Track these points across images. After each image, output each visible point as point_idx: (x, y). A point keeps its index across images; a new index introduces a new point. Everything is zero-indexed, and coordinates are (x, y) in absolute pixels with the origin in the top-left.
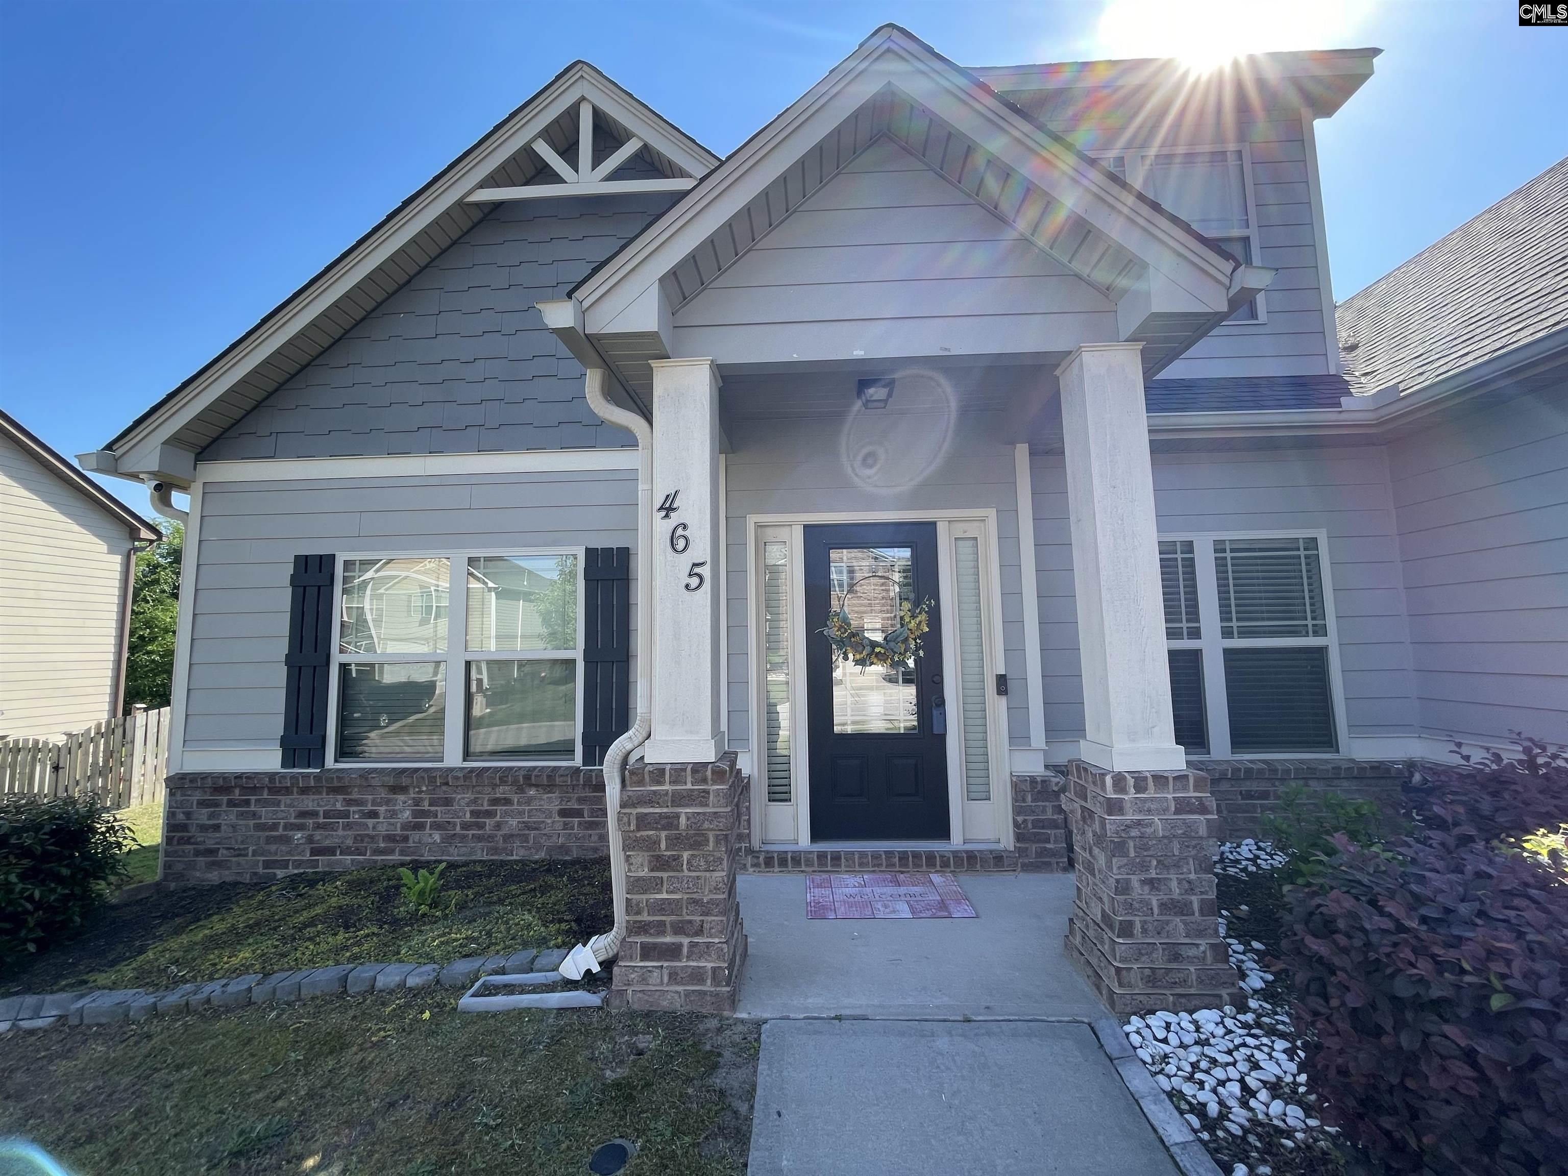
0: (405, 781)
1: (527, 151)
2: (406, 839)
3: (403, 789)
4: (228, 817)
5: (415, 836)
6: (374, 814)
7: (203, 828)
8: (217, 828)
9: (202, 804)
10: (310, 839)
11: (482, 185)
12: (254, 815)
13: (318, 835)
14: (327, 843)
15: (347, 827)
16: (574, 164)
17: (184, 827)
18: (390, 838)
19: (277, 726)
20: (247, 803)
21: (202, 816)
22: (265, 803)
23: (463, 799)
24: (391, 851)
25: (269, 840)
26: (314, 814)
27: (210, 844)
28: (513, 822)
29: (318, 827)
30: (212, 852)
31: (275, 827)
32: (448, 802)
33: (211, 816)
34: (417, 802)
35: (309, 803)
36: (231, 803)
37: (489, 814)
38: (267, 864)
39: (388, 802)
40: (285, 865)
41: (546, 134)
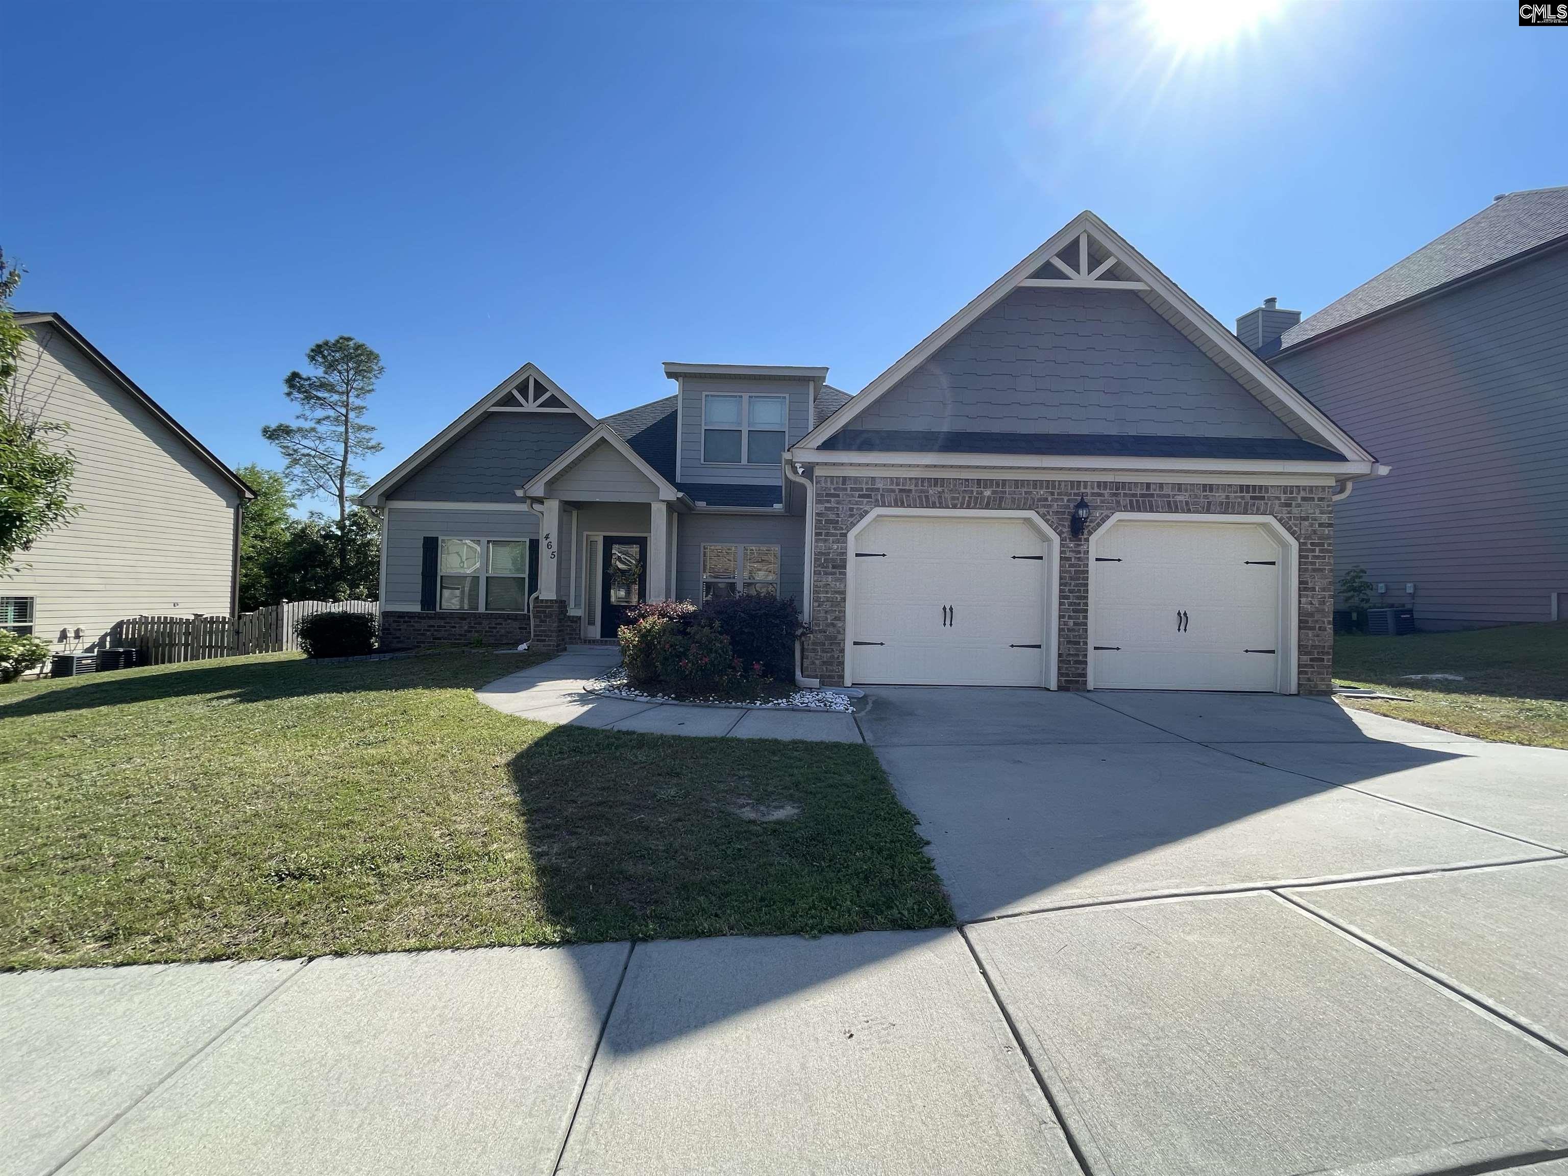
0: (465, 616)
1: (510, 392)
2: (466, 635)
3: (465, 619)
4: (403, 627)
5: (469, 635)
6: (454, 627)
7: (395, 630)
8: (400, 629)
9: (394, 621)
10: (432, 635)
11: (493, 406)
12: (413, 626)
13: (435, 633)
14: (438, 636)
15: (446, 631)
16: (526, 399)
17: (389, 629)
18: (461, 635)
19: (419, 597)
20: (410, 622)
21: (394, 625)
22: (417, 622)
23: (485, 623)
24: (461, 640)
25: (419, 634)
26: (434, 626)
27: (398, 635)
28: (503, 631)
29: (436, 631)
30: (399, 638)
31: (420, 630)
32: (480, 624)
33: (398, 626)
34: (470, 623)
35: (432, 622)
36: (405, 622)
37: (495, 628)
38: (418, 642)
39: (459, 623)
40: (424, 642)
41: (517, 388)
